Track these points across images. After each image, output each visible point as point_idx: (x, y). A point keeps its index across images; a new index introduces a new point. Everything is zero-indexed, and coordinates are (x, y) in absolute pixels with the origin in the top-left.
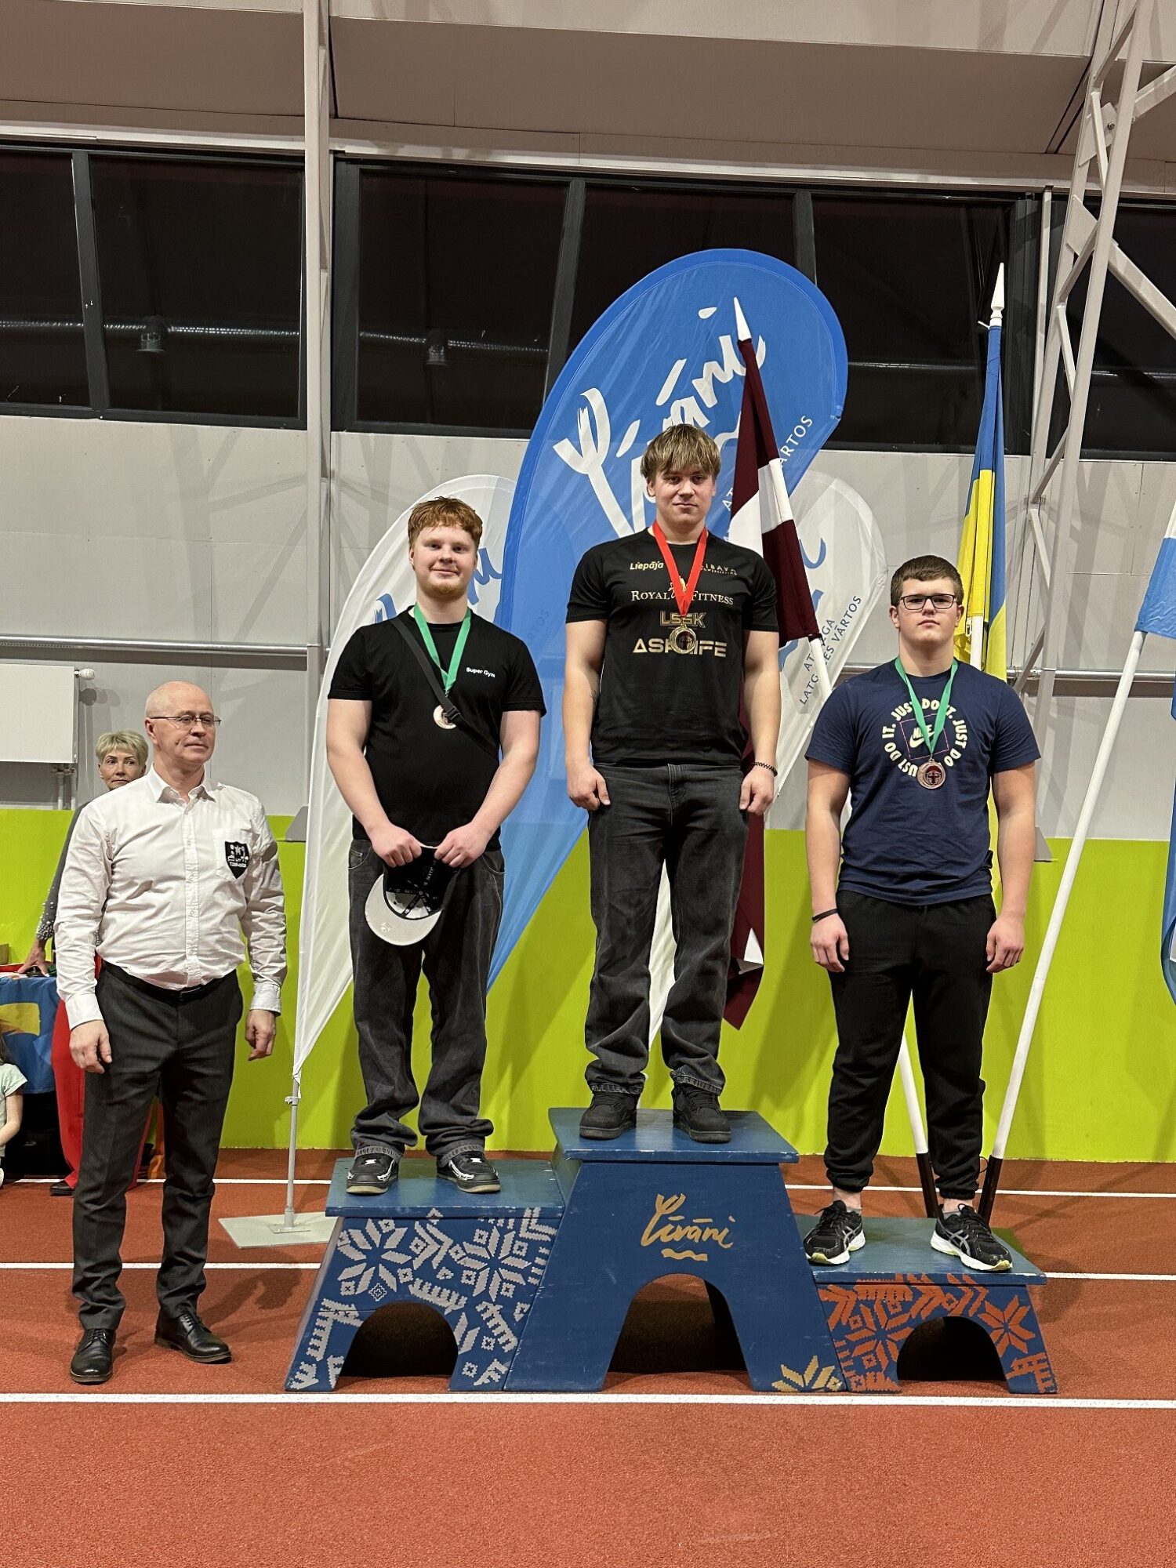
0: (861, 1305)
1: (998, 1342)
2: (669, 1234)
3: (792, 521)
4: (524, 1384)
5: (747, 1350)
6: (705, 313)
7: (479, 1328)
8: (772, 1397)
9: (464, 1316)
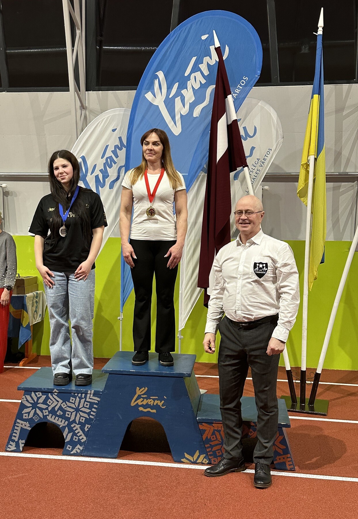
0: (215, 431)
2: (142, 402)
4: (89, 454)
5: (172, 447)
7: (72, 433)
8: (180, 465)
9: (67, 428)
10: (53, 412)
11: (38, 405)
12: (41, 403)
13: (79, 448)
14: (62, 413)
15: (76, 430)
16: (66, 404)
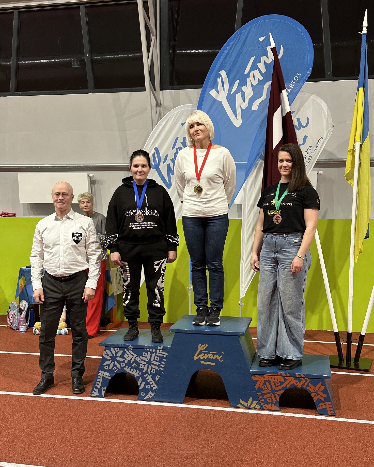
0: (266, 382)
1: (314, 397)
2: (203, 356)
4: (159, 399)
5: (229, 395)
6: (261, 39)
7: (145, 382)
8: (236, 409)
9: (140, 378)
10: (129, 364)
11: (116, 359)
12: (119, 357)
13: (151, 395)
14: (136, 365)
15: (148, 379)
16: (140, 358)
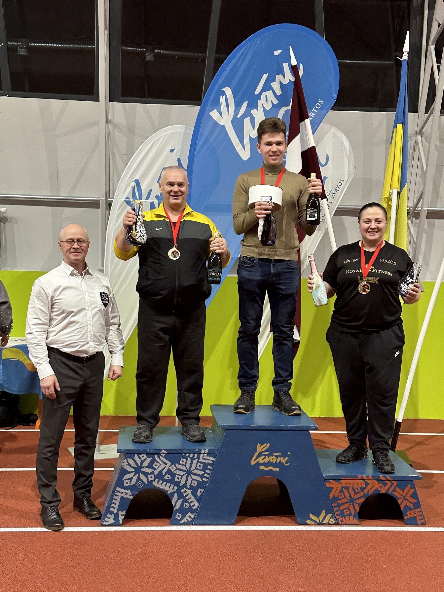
0: (343, 489)
1: (401, 503)
2: (263, 460)
3: (314, 147)
4: (201, 522)
5: (295, 508)
6: (277, 53)
7: (182, 499)
9: (176, 495)
10: (160, 477)
11: (142, 470)
12: (146, 467)
13: (190, 516)
14: (170, 477)
15: (186, 496)
16: (176, 466)
